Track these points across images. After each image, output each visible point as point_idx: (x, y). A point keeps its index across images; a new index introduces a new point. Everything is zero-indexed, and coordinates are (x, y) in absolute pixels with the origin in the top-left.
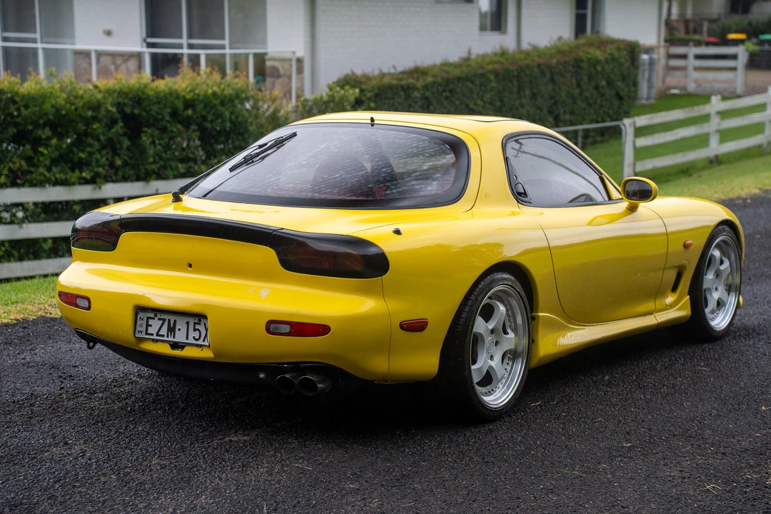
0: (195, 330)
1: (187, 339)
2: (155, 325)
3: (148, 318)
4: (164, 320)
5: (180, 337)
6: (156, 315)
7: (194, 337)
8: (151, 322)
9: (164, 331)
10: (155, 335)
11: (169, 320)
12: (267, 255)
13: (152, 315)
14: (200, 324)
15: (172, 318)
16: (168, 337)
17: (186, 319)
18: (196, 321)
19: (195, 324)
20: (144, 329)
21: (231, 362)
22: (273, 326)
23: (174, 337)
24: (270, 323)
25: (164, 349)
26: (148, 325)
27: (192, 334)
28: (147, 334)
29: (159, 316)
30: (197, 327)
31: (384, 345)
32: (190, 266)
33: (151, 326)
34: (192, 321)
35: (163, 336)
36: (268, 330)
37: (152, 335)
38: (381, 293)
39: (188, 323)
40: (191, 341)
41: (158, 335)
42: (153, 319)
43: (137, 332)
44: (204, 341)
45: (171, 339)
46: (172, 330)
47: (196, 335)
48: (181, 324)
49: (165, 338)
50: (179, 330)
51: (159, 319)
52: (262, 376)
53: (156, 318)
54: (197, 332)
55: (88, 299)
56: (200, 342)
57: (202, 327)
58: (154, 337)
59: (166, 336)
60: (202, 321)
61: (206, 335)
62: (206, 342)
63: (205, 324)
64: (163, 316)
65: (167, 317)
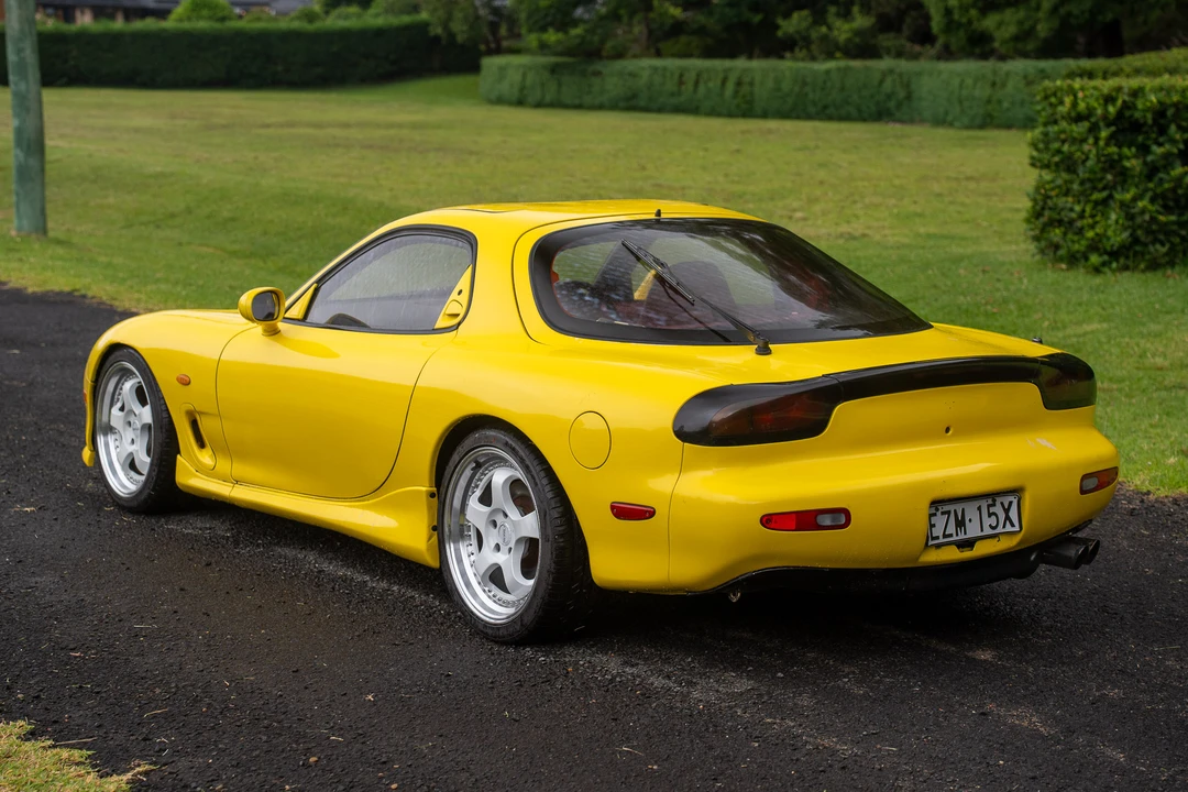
0: (990, 515)
1: (982, 530)
3: (930, 516)
4: (948, 513)
5: (973, 530)
6: (937, 510)
7: (991, 526)
8: (933, 520)
9: (951, 529)
10: (941, 537)
11: (955, 513)
14: (995, 505)
15: (959, 507)
16: (957, 535)
17: (976, 504)
18: (989, 502)
19: (989, 506)
22: (1085, 483)
23: (965, 533)
24: (1083, 479)
25: (952, 554)
26: (931, 527)
27: (987, 522)
28: (932, 538)
29: (941, 509)
30: (992, 510)
32: (948, 430)
33: (934, 526)
34: (984, 504)
35: (951, 535)
36: (1081, 490)
37: (938, 538)
39: (979, 509)
40: (988, 531)
41: (945, 536)
42: (936, 515)
44: (1004, 527)
45: (962, 536)
46: (960, 524)
47: (993, 521)
48: (971, 512)
49: (955, 538)
50: (970, 520)
51: (943, 513)
53: (939, 513)
54: (994, 517)
55: (846, 512)
56: (1000, 529)
57: (998, 509)
58: (941, 540)
59: (954, 535)
60: (999, 500)
61: (1008, 518)
62: (1009, 528)
63: (1002, 503)
64: (946, 508)
65: (951, 508)
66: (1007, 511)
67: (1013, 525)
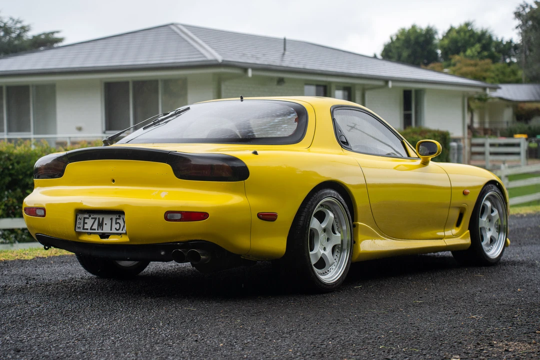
0: (116, 223)
1: (111, 230)
2: (89, 222)
3: (85, 218)
4: (95, 219)
5: (106, 229)
6: (90, 216)
7: (116, 228)
8: (86, 221)
9: (95, 226)
10: (89, 229)
11: (99, 218)
12: (166, 169)
13: (87, 216)
14: (120, 219)
15: (101, 217)
16: (98, 230)
17: (110, 216)
18: (118, 217)
19: (116, 219)
20: (81, 226)
21: (139, 243)
22: (170, 215)
23: (102, 230)
24: (167, 213)
25: (96, 239)
26: (85, 223)
27: (115, 226)
28: (84, 229)
29: (92, 216)
30: (118, 221)
31: (247, 229)
32: (113, 181)
33: (86, 223)
34: (114, 217)
35: (95, 229)
36: (166, 218)
37: (87, 229)
38: (244, 192)
39: (111, 219)
40: (114, 231)
41: (91, 229)
42: (88, 218)
43: (77, 228)
44: (122, 230)
45: (100, 231)
46: (101, 225)
47: (117, 226)
48: (107, 220)
49: (96, 231)
50: (106, 224)
51: (92, 218)
52: (163, 252)
53: (90, 218)
54: (118, 225)
55: (44, 209)
56: (120, 231)
57: (121, 221)
58: (89, 231)
60: (121, 217)
61: (124, 226)
62: (124, 231)
63: (123, 219)
64: (95, 216)
65: (97, 216)
66: (124, 223)
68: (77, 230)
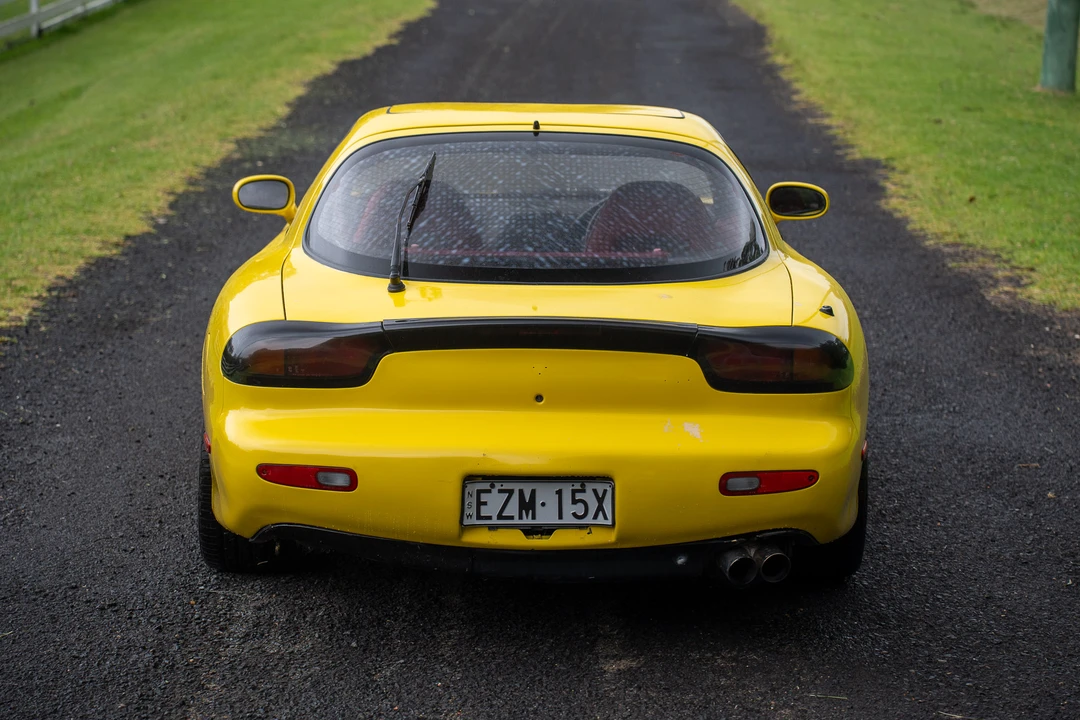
0: (575, 502)
1: (560, 517)
2: (494, 501)
3: (479, 492)
4: (511, 492)
5: (546, 516)
6: (493, 486)
7: (574, 515)
8: (484, 497)
9: (513, 509)
10: (495, 517)
11: (521, 492)
12: (685, 369)
13: (486, 486)
14: (584, 491)
15: (527, 489)
16: (521, 518)
17: (556, 486)
18: (576, 487)
19: (574, 492)
20: (475, 511)
21: (641, 545)
22: (729, 483)
23: (534, 518)
24: (726, 477)
25: (510, 539)
26: (480, 504)
27: (569, 509)
28: (479, 517)
29: (498, 486)
30: (578, 496)
32: (539, 399)
33: (485, 503)
34: (567, 489)
35: (512, 518)
36: (723, 489)
37: (490, 518)
39: (559, 493)
40: (568, 519)
41: (500, 517)
42: (489, 491)
43: (465, 517)
44: (595, 517)
45: (527, 521)
46: (528, 506)
47: (580, 509)
48: (546, 495)
49: (516, 521)
50: (543, 504)
51: (500, 491)
52: (680, 561)
53: (495, 491)
54: (581, 506)
55: (351, 472)
56: (589, 520)
57: (589, 497)
58: (495, 521)
59: (517, 517)
60: (589, 487)
61: (600, 508)
62: (600, 520)
63: (595, 491)
64: (507, 486)
65: (516, 487)
66: (600, 500)
67: (606, 518)
68: (467, 522)
